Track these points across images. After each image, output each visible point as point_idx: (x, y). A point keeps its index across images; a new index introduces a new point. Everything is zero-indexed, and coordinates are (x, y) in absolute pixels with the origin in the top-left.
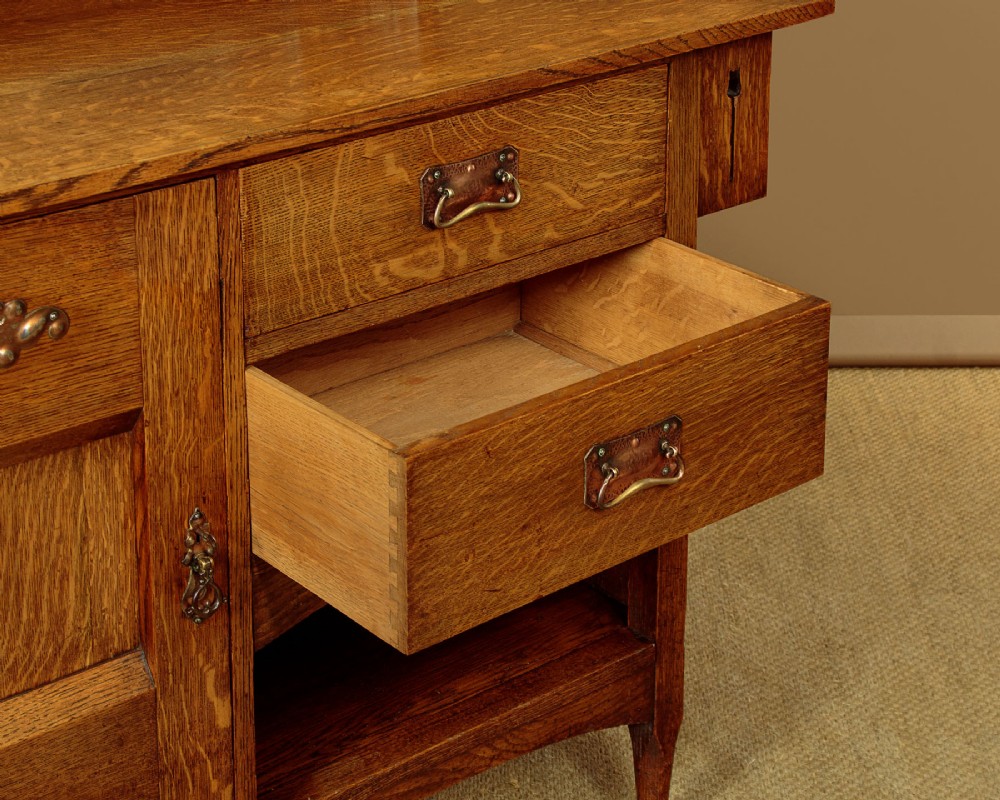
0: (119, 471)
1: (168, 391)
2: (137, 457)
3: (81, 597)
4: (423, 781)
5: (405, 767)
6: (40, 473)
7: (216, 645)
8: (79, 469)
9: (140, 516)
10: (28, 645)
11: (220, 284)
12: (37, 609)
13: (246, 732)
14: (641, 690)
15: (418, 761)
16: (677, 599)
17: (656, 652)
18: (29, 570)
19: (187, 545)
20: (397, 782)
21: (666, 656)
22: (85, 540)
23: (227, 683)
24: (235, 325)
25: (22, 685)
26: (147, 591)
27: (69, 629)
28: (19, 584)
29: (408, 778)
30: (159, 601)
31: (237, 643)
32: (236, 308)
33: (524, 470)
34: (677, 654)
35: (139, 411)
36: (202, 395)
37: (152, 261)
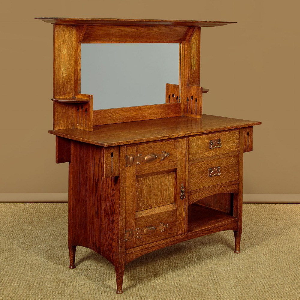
0: (173, 177)
1: (180, 166)
2: (176, 175)
3: (168, 194)
4: (208, 232)
5: (206, 229)
6: (165, 176)
7: (184, 203)
8: (169, 176)
9: (175, 184)
10: (162, 199)
11: (186, 153)
12: (164, 195)
13: (187, 218)
14: (236, 225)
15: (207, 228)
16: (241, 212)
17: (238, 219)
18: (163, 189)
19: (181, 188)
20: (204, 231)
21: (240, 221)
22: (169, 186)
23: (185, 210)
24: (187, 158)
25: (161, 205)
26: (176, 194)
27: (167, 199)
28: (162, 190)
29: (206, 231)
30: (177, 196)
31: (186, 204)
32: (187, 156)
33: (202, 169)
34: (241, 221)
35: (177, 169)
36: (184, 168)
37: (179, 148)
